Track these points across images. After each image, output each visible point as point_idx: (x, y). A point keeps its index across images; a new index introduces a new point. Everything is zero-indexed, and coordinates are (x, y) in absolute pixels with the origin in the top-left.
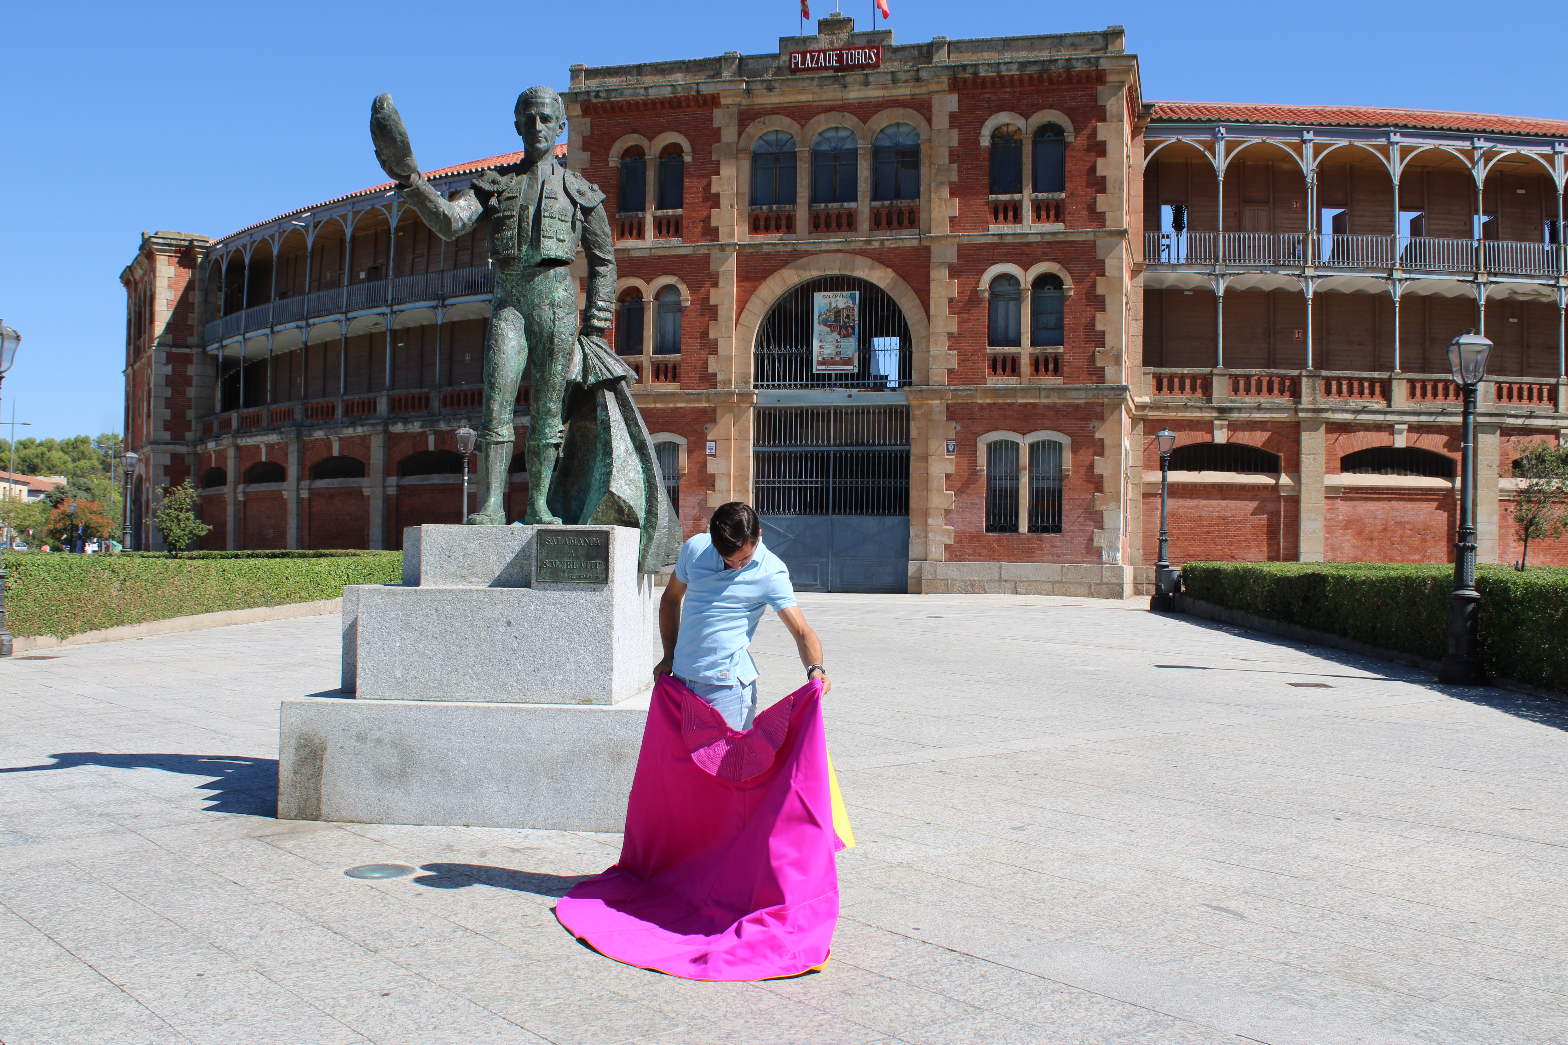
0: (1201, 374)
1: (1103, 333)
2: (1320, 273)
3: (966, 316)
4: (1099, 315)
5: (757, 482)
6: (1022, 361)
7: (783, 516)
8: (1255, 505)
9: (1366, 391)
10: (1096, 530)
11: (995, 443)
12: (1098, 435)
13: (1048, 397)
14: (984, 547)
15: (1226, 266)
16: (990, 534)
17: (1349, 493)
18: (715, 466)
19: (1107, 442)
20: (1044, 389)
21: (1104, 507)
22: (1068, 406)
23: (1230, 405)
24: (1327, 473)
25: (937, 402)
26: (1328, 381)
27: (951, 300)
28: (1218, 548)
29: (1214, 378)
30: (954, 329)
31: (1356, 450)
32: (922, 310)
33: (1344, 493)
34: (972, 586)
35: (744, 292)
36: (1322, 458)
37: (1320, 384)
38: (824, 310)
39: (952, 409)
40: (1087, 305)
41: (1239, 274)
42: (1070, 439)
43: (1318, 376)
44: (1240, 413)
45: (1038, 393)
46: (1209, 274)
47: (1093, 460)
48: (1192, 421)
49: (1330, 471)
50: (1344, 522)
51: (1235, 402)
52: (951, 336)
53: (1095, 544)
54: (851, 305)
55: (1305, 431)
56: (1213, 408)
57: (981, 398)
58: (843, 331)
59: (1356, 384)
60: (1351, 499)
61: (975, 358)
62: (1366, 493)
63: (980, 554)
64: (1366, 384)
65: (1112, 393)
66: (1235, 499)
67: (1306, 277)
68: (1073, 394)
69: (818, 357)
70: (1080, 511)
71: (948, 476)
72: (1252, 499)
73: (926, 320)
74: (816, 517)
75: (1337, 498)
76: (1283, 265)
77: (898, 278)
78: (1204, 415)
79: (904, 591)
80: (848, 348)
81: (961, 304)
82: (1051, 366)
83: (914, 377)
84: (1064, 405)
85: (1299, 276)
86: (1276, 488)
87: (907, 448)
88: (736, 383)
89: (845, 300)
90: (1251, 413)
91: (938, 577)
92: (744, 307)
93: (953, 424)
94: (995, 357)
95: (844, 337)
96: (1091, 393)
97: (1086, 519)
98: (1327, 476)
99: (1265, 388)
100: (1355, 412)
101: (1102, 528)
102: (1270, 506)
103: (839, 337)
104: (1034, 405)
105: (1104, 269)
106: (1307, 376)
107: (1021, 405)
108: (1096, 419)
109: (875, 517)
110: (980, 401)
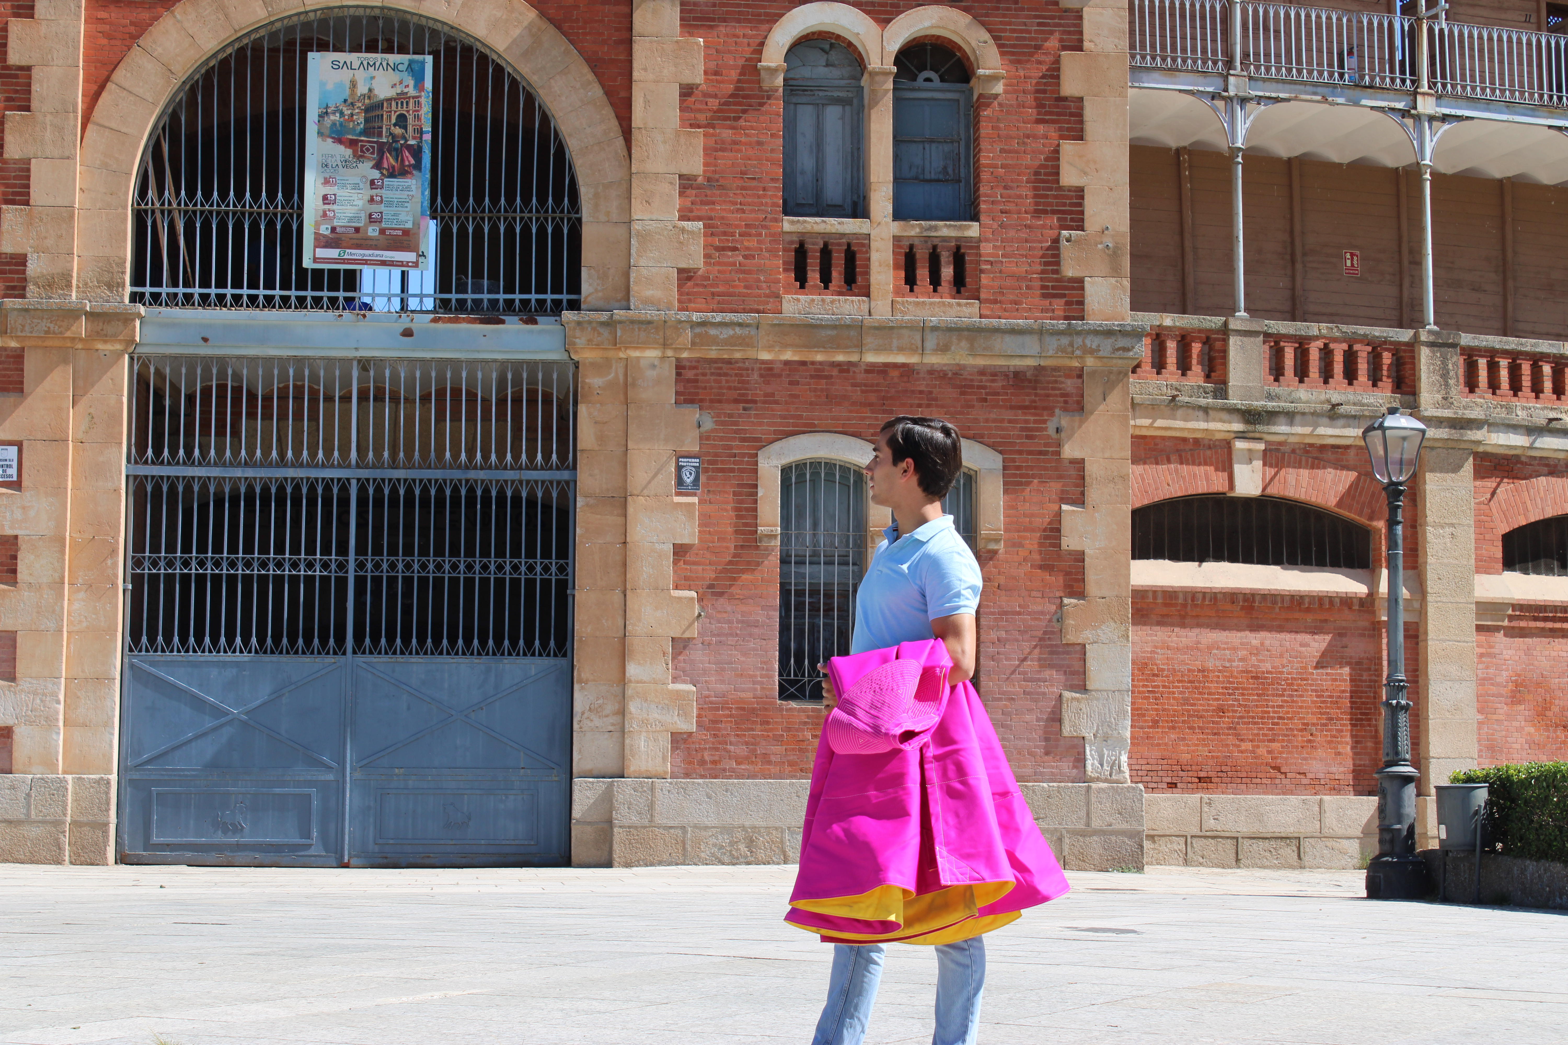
0: (1200, 331)
1: (1080, 192)
2: (1447, 111)
3: (727, 134)
4: (1068, 148)
5: (138, 563)
6: (875, 256)
7: (214, 657)
8: (1324, 646)
9: (1548, 385)
10: (1067, 694)
11: (800, 466)
12: (1069, 451)
13: (944, 349)
14: (778, 739)
15: (1251, 78)
16: (793, 704)
17: (1519, 618)
18: (18, 514)
19: (1092, 469)
20: (935, 329)
21: (1085, 636)
22: (994, 373)
23: (1271, 405)
24: (1479, 570)
25: (652, 354)
26: (1470, 356)
27: (687, 91)
28: (1244, 746)
29: (1233, 341)
30: (695, 165)
31: (1532, 519)
32: (608, 112)
33: (1511, 618)
34: (751, 843)
35: (110, 37)
36: (1468, 535)
37: (1457, 364)
38: (335, 101)
39: (689, 374)
40: (1038, 121)
41: (1277, 100)
42: (999, 458)
43: (1454, 346)
44: (1291, 424)
45: (918, 337)
46: (1214, 96)
47: (1059, 514)
48: (1184, 440)
49: (1483, 567)
50: (1511, 686)
51: (1278, 397)
52: (686, 182)
53: (1067, 731)
54: (411, 91)
55: (1432, 471)
56: (1233, 411)
57: (769, 348)
58: (390, 160)
59: (1526, 368)
60: (1523, 633)
61: (751, 243)
62: (1554, 619)
63: (766, 759)
64: (1547, 369)
65: (1107, 346)
66: (1280, 629)
67: (1418, 118)
68: (1010, 344)
69: (317, 225)
70: (1026, 646)
71: (680, 551)
72: (1315, 631)
73: (620, 142)
74: (307, 659)
75: (1497, 629)
76: (1371, 87)
77: (544, 25)
78: (1213, 426)
79: (564, 860)
80: (401, 204)
81: (714, 103)
82: (947, 272)
83: (585, 288)
84: (982, 372)
85: (1404, 113)
86: (1367, 604)
87: (565, 475)
88: (84, 287)
89: (395, 77)
90: (1316, 426)
91: (658, 820)
92: (107, 79)
93: (693, 414)
94: (802, 244)
95: (392, 175)
96: (1052, 343)
97: (1044, 664)
98: (1477, 577)
99: (1338, 368)
100: (1532, 430)
101: (1083, 688)
102: (1358, 648)
103: (376, 174)
104: (906, 370)
105: (1081, 33)
106: (1431, 345)
107: (872, 369)
108: (1065, 410)
109: (475, 660)
110: (765, 356)
